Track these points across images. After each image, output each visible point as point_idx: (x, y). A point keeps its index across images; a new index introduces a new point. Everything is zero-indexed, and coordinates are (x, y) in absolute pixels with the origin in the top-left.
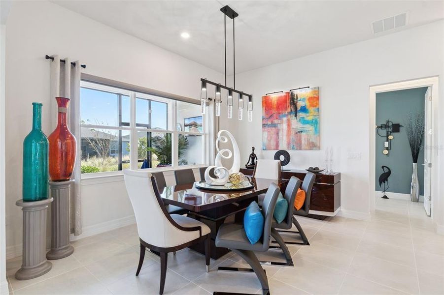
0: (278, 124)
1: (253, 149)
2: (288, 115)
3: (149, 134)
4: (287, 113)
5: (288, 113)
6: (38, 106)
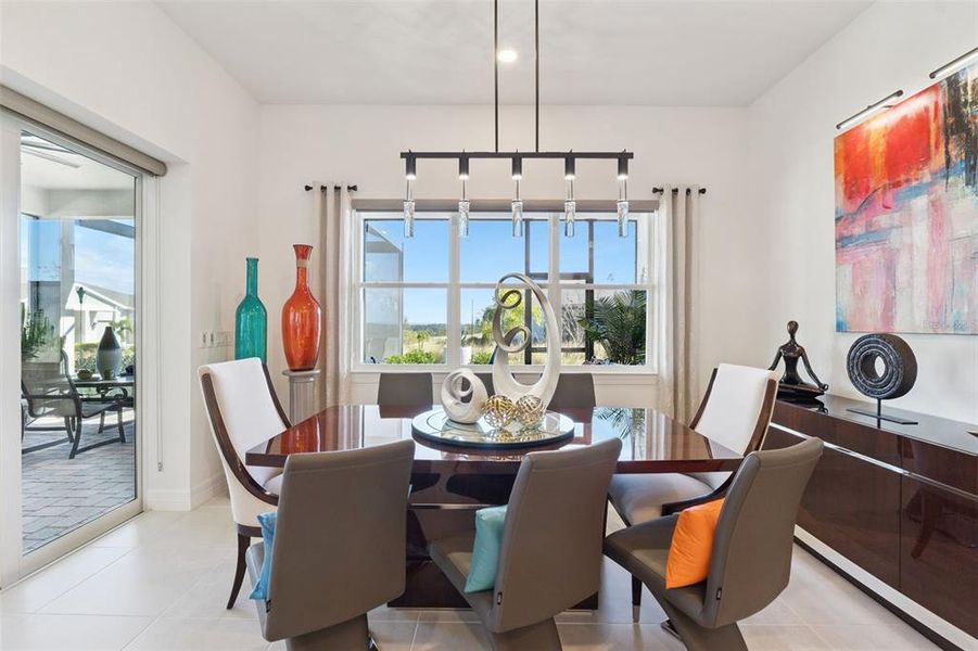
0: (892, 227)
1: (793, 328)
2: (931, 184)
3: (590, 294)
4: (927, 178)
5: (934, 174)
6: (252, 264)
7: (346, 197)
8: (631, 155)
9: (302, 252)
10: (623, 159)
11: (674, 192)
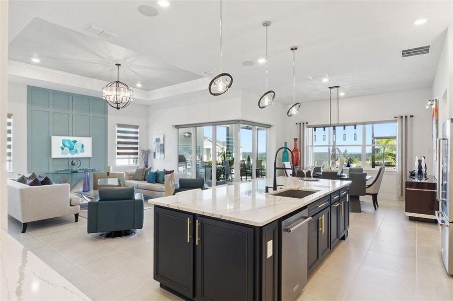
6: (285, 143)
7: (305, 125)
9: (296, 140)
11: (402, 117)
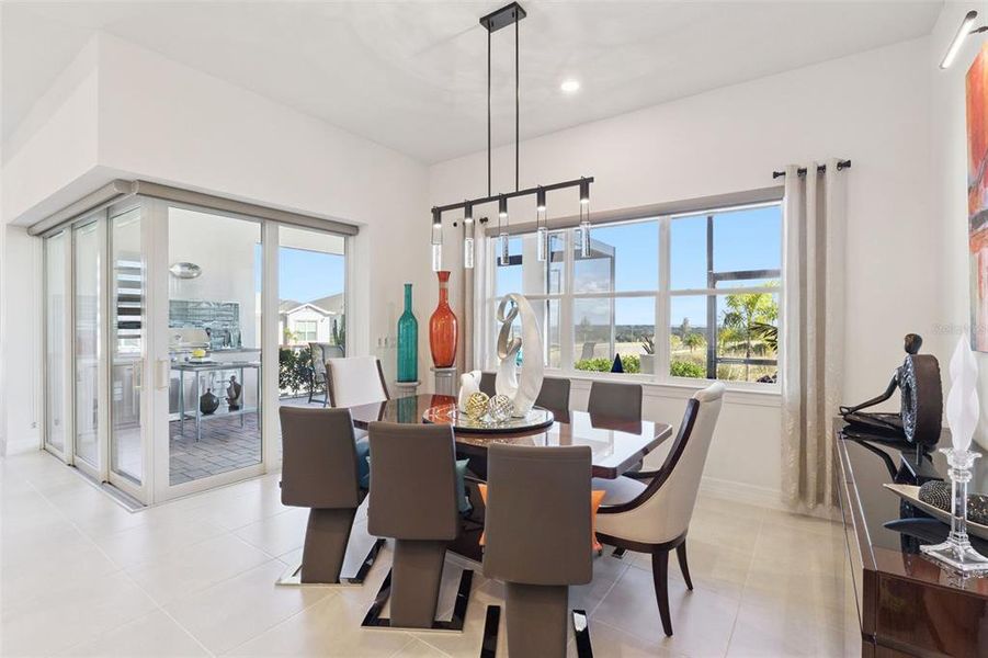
6: (409, 287)
7: (478, 227)
8: (592, 180)
9: (443, 276)
10: (584, 185)
11: (802, 172)
